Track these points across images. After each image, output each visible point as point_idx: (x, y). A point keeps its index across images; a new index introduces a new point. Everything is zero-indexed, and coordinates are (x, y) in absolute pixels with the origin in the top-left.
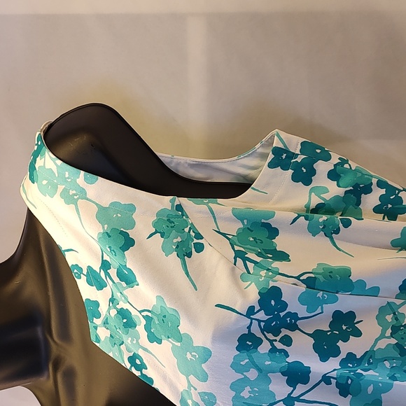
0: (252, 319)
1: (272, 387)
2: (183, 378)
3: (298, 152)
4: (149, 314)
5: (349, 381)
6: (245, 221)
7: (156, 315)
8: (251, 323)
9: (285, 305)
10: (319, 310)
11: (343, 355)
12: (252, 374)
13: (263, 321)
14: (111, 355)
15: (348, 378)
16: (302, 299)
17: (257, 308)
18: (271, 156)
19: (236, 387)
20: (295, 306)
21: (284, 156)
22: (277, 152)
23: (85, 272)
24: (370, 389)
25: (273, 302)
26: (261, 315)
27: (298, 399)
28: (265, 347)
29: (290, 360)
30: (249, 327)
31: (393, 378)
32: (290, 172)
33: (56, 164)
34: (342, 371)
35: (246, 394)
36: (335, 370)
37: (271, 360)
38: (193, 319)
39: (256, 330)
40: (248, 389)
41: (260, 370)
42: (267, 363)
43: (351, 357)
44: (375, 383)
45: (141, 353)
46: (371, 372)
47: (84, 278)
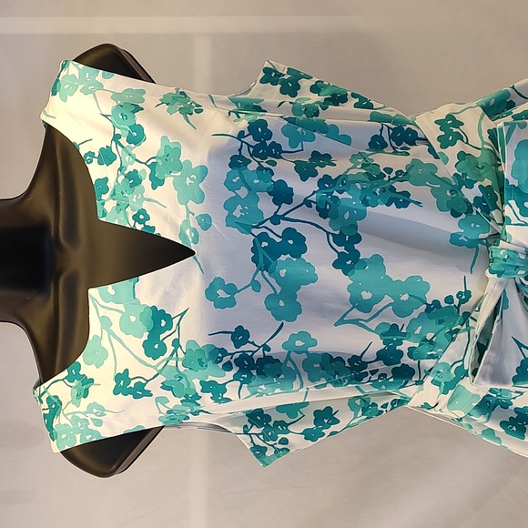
0: (242, 142)
1: (260, 205)
2: (182, 208)
3: (285, 73)
4: (154, 160)
5: (328, 207)
6: (239, 104)
7: (160, 158)
8: (242, 146)
9: (270, 134)
10: (299, 148)
11: (320, 176)
12: (243, 192)
13: (252, 147)
14: (116, 222)
15: (327, 203)
16: (284, 131)
17: (247, 133)
18: (262, 74)
19: (229, 205)
20: (279, 138)
21: (273, 75)
22: (267, 71)
23: (96, 155)
24: (347, 216)
25: (260, 130)
26: (250, 140)
27: (283, 217)
28: (253, 166)
29: (275, 179)
30: (240, 150)
31: (366, 203)
32: (279, 86)
33: (78, 68)
34: (320, 194)
35: (237, 213)
36: (314, 192)
37: (259, 179)
38: (192, 146)
39: (245, 153)
40: (239, 207)
41: (249, 189)
42: (256, 181)
43: (326, 178)
44: (351, 210)
45: (145, 206)
46: (345, 195)
47: (95, 160)
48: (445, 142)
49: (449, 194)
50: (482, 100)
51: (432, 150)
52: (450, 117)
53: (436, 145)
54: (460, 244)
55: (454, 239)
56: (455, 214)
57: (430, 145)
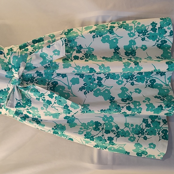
48: (8, 54)
49: (5, 66)
50: (20, 45)
51: (4, 56)
52: (11, 49)
53: (6, 55)
54: (8, 77)
55: (6, 76)
56: (6, 71)
57: (5, 55)
